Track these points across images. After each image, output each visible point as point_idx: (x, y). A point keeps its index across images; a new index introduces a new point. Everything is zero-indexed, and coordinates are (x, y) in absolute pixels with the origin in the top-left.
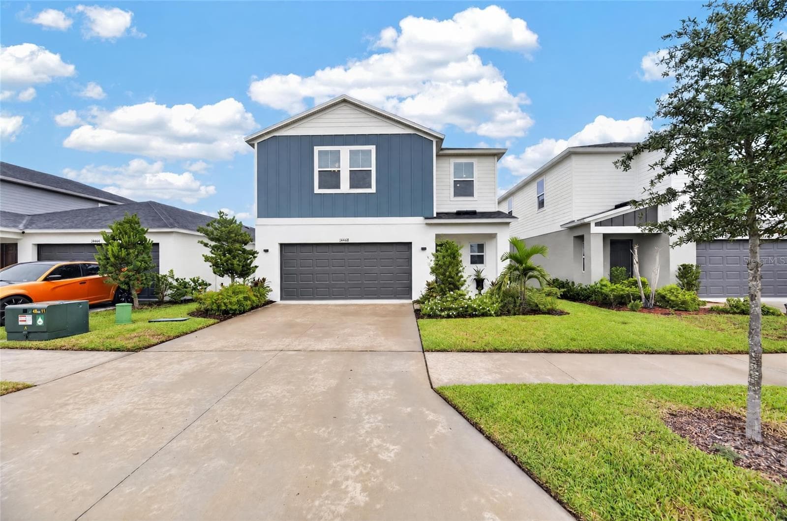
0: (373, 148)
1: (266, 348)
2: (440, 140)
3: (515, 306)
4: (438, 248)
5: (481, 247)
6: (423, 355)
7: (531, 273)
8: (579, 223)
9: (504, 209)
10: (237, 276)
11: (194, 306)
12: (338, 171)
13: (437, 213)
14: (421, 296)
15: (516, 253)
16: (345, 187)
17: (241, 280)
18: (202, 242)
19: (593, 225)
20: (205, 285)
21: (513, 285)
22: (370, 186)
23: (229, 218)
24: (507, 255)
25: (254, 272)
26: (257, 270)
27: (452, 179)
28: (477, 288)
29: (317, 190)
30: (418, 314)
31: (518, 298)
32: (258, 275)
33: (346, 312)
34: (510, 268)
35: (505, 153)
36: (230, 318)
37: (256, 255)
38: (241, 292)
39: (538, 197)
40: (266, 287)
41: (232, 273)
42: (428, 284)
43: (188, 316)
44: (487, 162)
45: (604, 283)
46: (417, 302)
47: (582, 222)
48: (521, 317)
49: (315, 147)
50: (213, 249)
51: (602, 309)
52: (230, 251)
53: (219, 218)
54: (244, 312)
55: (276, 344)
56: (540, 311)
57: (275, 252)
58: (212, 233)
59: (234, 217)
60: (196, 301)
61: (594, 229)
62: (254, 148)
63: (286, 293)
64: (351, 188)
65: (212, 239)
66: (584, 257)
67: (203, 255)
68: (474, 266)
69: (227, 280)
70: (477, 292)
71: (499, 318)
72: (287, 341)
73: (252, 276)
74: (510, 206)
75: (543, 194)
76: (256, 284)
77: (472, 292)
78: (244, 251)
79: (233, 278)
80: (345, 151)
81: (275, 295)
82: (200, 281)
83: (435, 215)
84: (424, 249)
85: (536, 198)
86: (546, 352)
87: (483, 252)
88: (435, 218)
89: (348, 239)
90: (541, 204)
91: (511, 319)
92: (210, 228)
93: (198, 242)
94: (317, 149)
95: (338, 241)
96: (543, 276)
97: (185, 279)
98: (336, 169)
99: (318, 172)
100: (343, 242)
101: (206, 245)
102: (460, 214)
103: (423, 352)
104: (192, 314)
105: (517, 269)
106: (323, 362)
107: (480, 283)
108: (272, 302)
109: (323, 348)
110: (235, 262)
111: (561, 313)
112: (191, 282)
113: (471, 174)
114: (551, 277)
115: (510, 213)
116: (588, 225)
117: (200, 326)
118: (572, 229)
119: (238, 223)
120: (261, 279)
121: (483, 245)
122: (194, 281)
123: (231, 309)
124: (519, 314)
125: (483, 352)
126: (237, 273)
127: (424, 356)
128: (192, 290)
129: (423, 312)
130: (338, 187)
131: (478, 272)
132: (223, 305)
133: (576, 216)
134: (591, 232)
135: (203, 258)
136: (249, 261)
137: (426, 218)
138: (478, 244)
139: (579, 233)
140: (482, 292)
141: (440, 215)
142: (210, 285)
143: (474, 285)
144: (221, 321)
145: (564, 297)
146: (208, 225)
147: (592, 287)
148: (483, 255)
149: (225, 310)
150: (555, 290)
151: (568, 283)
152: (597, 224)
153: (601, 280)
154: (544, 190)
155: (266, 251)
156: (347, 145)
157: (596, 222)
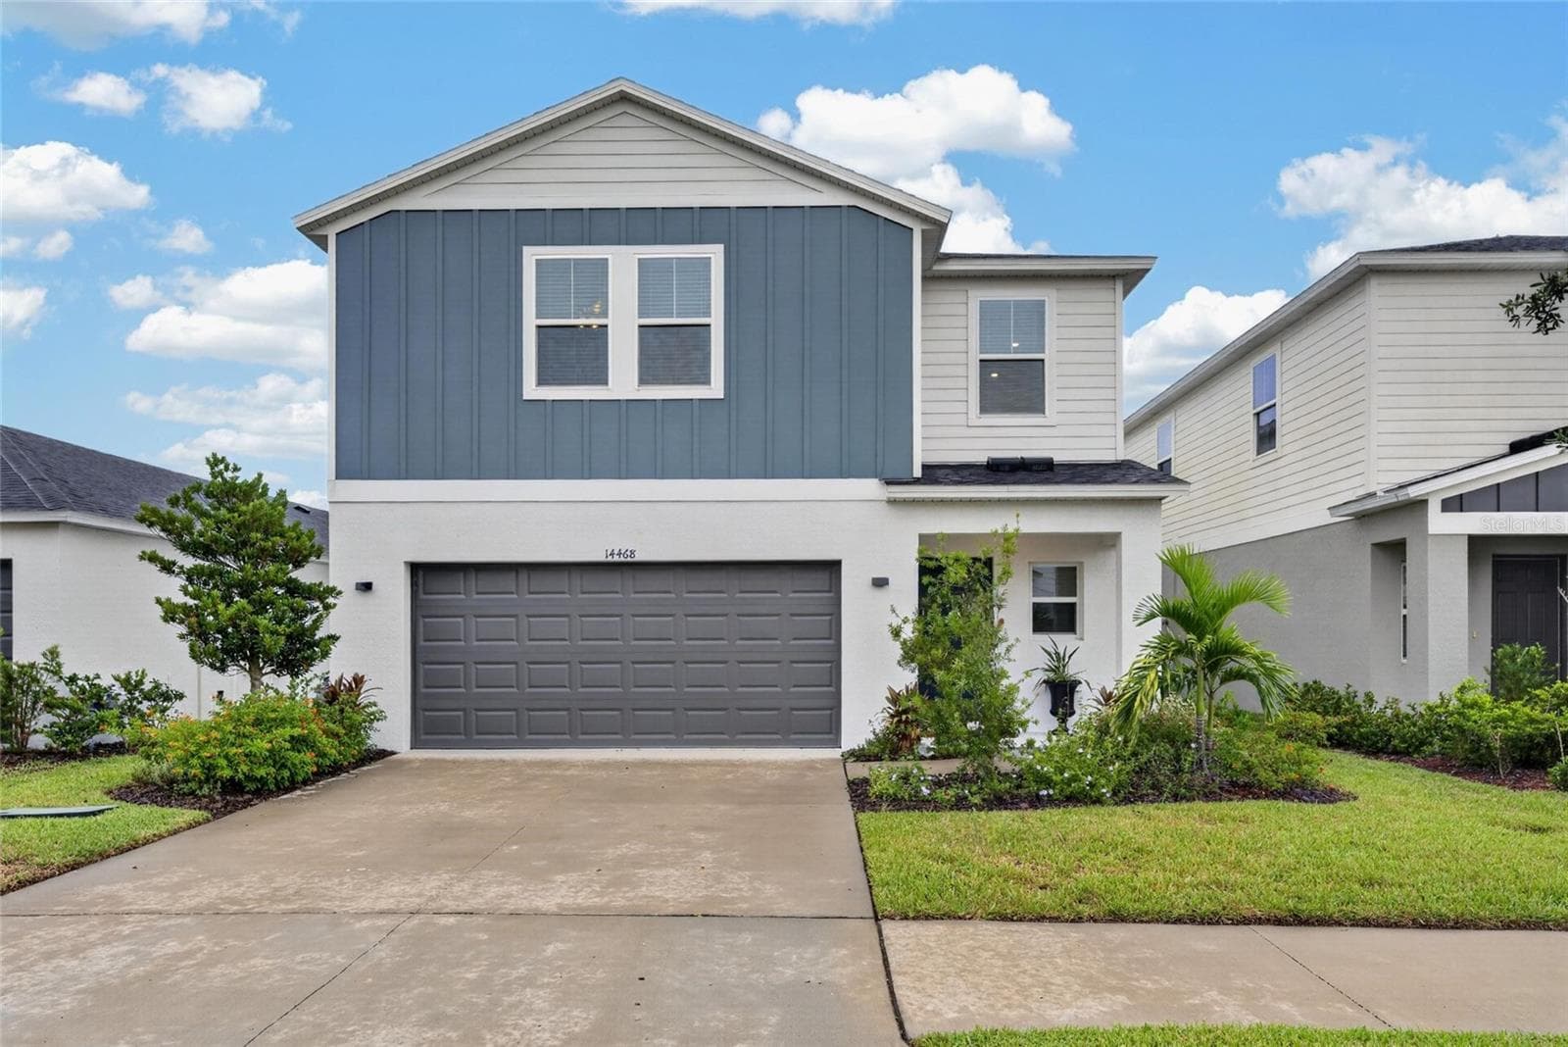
0: (715, 253)
1: (365, 904)
2: (936, 229)
3: (1178, 772)
4: (926, 580)
5: (1068, 579)
6: (875, 929)
7: (1231, 665)
8: (1391, 499)
9: (1145, 451)
10: (269, 669)
11: (124, 769)
12: (600, 326)
13: (925, 467)
14: (872, 737)
15: (1183, 597)
16: (623, 380)
17: (283, 683)
18: (153, 558)
19: (1434, 507)
20: (165, 696)
21: (1175, 701)
22: (706, 380)
23: (246, 476)
24: (1155, 605)
25: (325, 654)
26: (336, 650)
27: (975, 356)
28: (1054, 712)
29: (531, 390)
30: (860, 794)
31: (1187, 743)
32: (336, 667)
33: (622, 791)
34: (1162, 645)
35: (1148, 270)
36: (247, 804)
37: (330, 600)
38: (281, 722)
39: (1258, 414)
40: (366, 706)
41: (252, 660)
42: (895, 699)
43: (106, 798)
44: (1092, 302)
45: (1469, 697)
46: (860, 756)
47: (1402, 496)
48: (1200, 806)
49: (525, 249)
50: (190, 579)
51: (1465, 783)
52: (246, 589)
53: (209, 478)
54: (293, 786)
55: (396, 892)
56: (1261, 789)
57: (396, 592)
58: (188, 527)
59: (260, 476)
60: (134, 752)
61: (1440, 522)
62: (326, 249)
63: (425, 732)
64: (643, 381)
65: (184, 548)
66: (1404, 612)
67: (158, 601)
68: (1045, 639)
69: (236, 683)
70: (1054, 724)
71: (1125, 810)
72: (431, 884)
73: (318, 668)
74: (1161, 442)
75: (1274, 405)
76: (332, 695)
77: (1036, 722)
78: (293, 588)
79: (255, 673)
80: (623, 263)
81: (393, 731)
82: (147, 686)
83: (917, 473)
84: (880, 583)
85: (1251, 418)
86: (1279, 922)
87: (1074, 594)
88: (916, 482)
89: (632, 552)
90: (1266, 437)
91: (1164, 813)
92: (181, 513)
93: (142, 558)
94: (531, 255)
95: (600, 557)
96: (1270, 674)
97: (98, 677)
98: (594, 322)
99: (534, 330)
100: (616, 559)
101: (167, 567)
102: (998, 470)
103: (877, 919)
104: (123, 794)
105: (1183, 649)
106: (550, 950)
107: (1061, 692)
108: (383, 754)
109: (548, 902)
110: (263, 621)
111: (1330, 796)
112: (117, 689)
113: (1038, 339)
114: (1295, 675)
115: (1165, 466)
116: (1421, 504)
117: (149, 832)
118: (1364, 518)
119: (272, 494)
120: (348, 678)
121: (1075, 569)
122: (126, 683)
123: (249, 778)
124: (1191, 799)
125: (1073, 921)
126: (269, 660)
127: (880, 932)
128: (123, 713)
129: (876, 789)
130: (602, 379)
131: (1059, 660)
132: (223, 762)
133: (1380, 479)
134: (1430, 532)
135: (159, 611)
136: (308, 621)
137: (889, 483)
138: (1059, 569)
139: (1388, 533)
140: (1072, 721)
141: (934, 474)
142: (180, 696)
143: (1045, 701)
144: (215, 817)
145: (1340, 741)
146: (174, 502)
147: (1430, 708)
148: (1073, 606)
149: (232, 779)
150: (1311, 719)
151: (1351, 697)
152: (1448, 505)
153: (1462, 689)
154: (1278, 393)
155: (367, 587)
156: (628, 244)
157: (1445, 497)
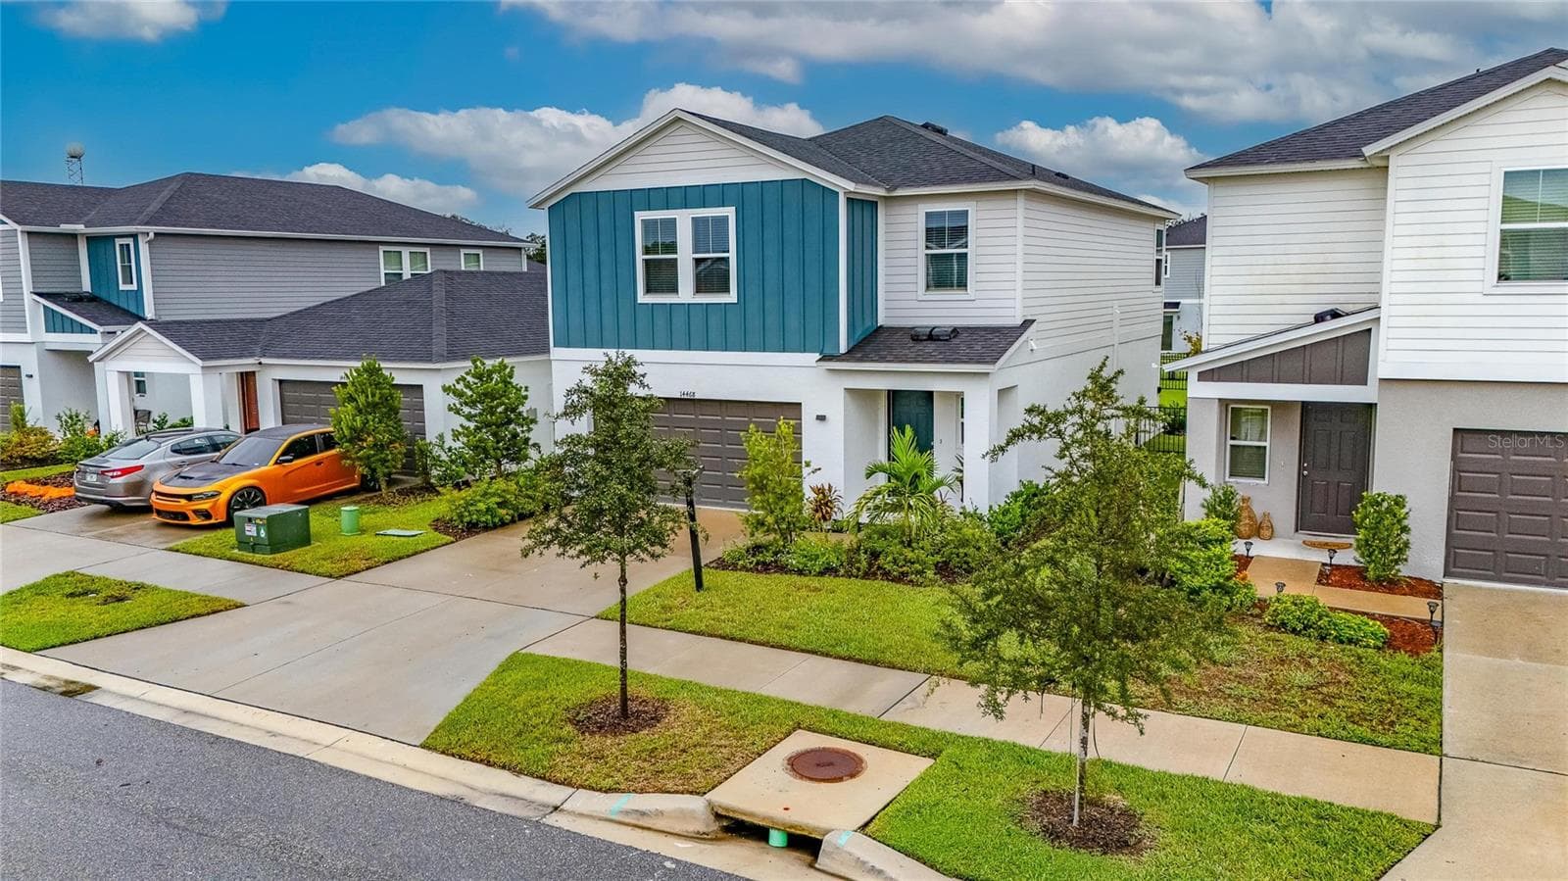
12: (674, 259)
16: (686, 292)
22: (728, 291)
27: (923, 252)
29: (641, 297)
44: (1001, 209)
49: (636, 213)
61: (1198, 388)
62: (543, 213)
64: (696, 292)
83: (843, 350)
84: (822, 418)
89: (694, 392)
95: (678, 395)
98: (671, 256)
99: (641, 262)
100: (686, 397)
103: (591, 618)
113: (963, 239)
123: (478, 521)
127: (582, 623)
130: (675, 290)
133: (1211, 340)
137: (823, 357)
149: (470, 521)
156: (686, 208)
157: (1200, 370)
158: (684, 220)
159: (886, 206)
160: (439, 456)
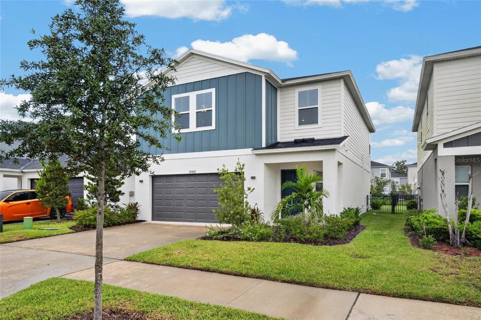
0: (213, 90)
12: (188, 113)
16: (193, 127)
19: (440, 146)
22: (211, 124)
27: (297, 108)
29: (173, 131)
44: (333, 87)
49: (172, 96)
63: (156, 216)
64: (197, 126)
83: (264, 146)
84: (253, 178)
88: (262, 148)
89: (195, 171)
94: (174, 97)
95: (188, 173)
98: (186, 112)
100: (191, 173)
102: (298, 143)
103: (122, 260)
113: (316, 101)
130: (188, 127)
134: (438, 155)
152: (446, 145)
155: (141, 181)
156: (194, 91)
157: (444, 142)
158: (193, 96)
159: (281, 91)
160: (88, 205)
